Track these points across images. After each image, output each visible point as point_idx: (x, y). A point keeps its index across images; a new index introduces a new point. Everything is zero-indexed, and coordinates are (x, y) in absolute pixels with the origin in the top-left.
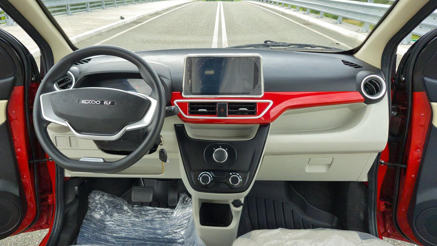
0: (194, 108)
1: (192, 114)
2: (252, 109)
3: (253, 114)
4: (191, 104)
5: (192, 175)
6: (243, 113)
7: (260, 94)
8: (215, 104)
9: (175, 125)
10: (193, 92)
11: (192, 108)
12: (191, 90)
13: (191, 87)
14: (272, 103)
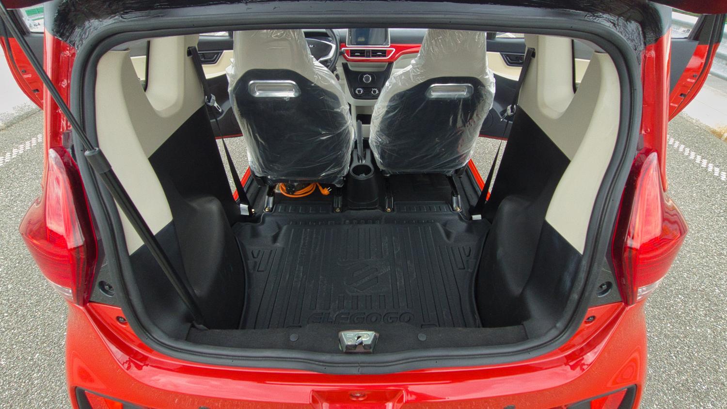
0: (353, 53)
1: (351, 56)
2: (384, 53)
3: (385, 56)
4: (351, 50)
5: (353, 90)
6: (379, 56)
7: (388, 45)
8: (364, 50)
9: (343, 63)
10: (353, 43)
11: (351, 53)
12: (351, 43)
13: (351, 41)
14: (394, 50)
